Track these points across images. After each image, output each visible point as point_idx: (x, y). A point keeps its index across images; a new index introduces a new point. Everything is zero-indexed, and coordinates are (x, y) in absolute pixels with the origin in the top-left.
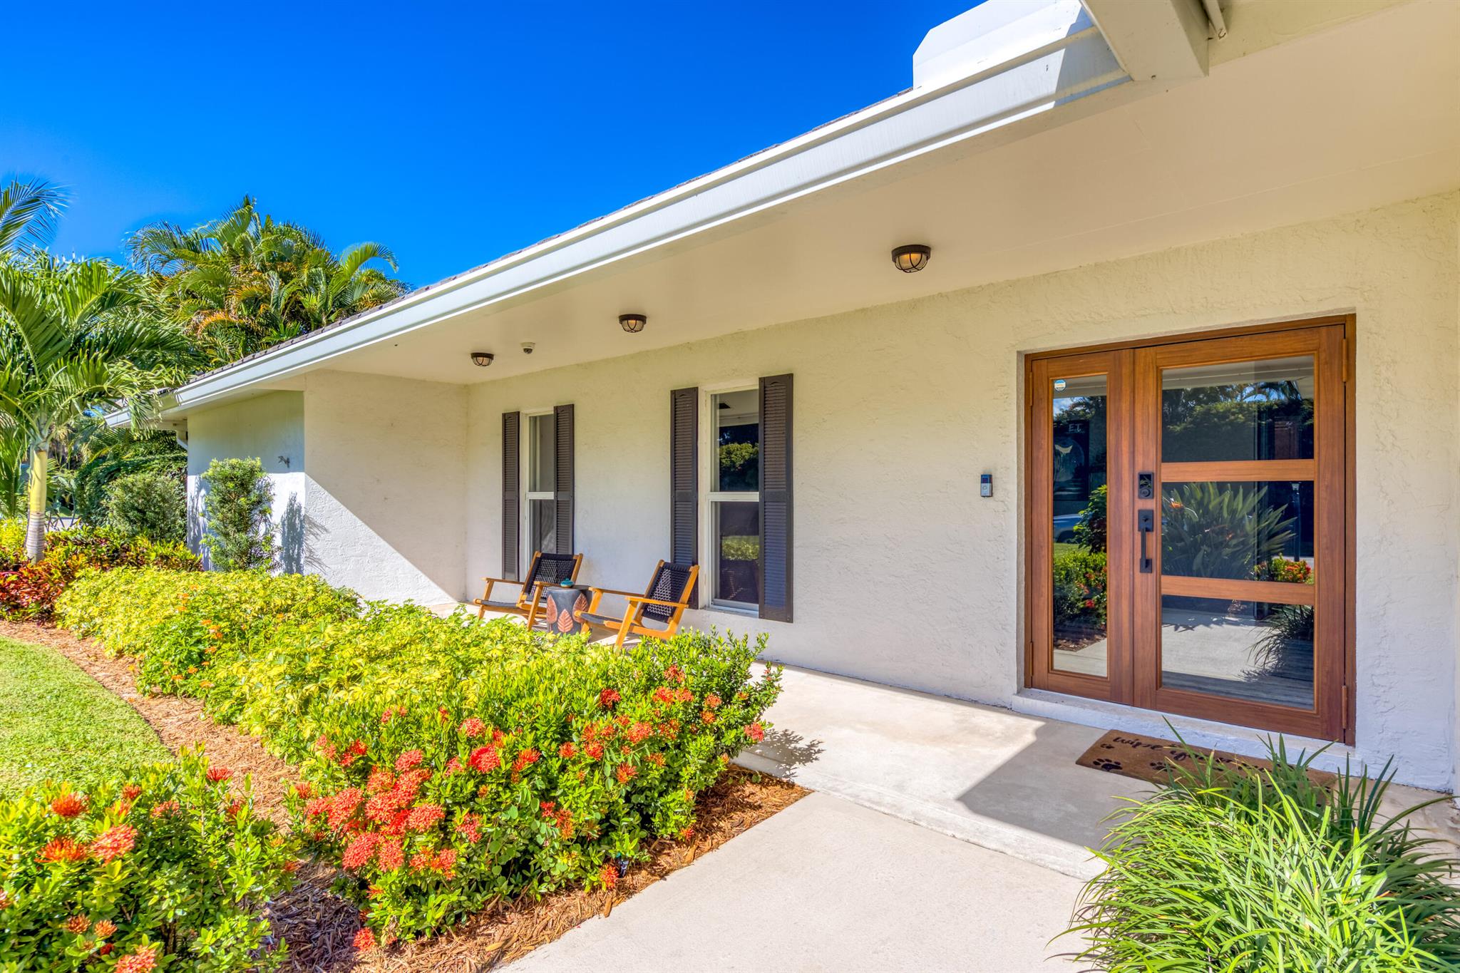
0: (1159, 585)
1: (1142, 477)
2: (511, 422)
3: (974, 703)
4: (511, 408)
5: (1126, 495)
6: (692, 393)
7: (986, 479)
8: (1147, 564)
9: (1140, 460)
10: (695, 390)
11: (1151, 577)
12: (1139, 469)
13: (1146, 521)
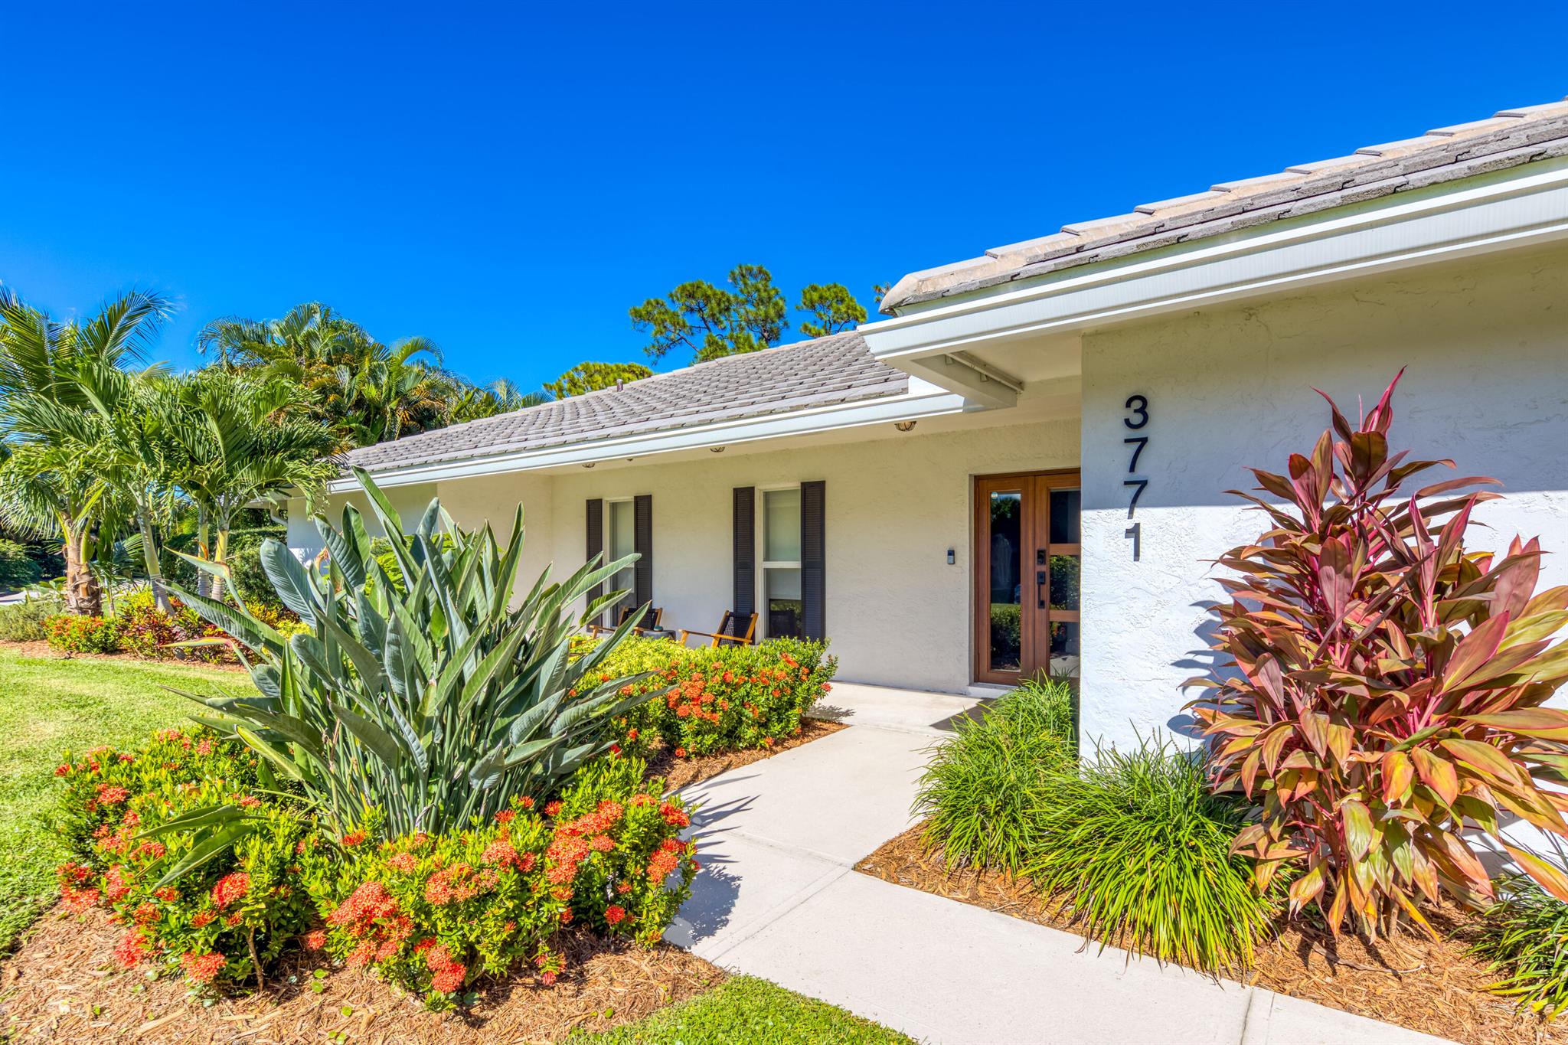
0: (1048, 615)
1: (1039, 552)
2: (594, 508)
3: (944, 692)
4: (595, 496)
5: (1031, 563)
6: (750, 491)
7: (951, 553)
8: (1042, 604)
9: (1038, 541)
10: (753, 488)
11: (1044, 611)
12: (1037, 548)
13: (1041, 576)
